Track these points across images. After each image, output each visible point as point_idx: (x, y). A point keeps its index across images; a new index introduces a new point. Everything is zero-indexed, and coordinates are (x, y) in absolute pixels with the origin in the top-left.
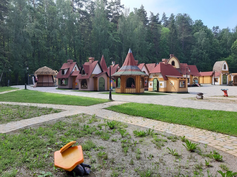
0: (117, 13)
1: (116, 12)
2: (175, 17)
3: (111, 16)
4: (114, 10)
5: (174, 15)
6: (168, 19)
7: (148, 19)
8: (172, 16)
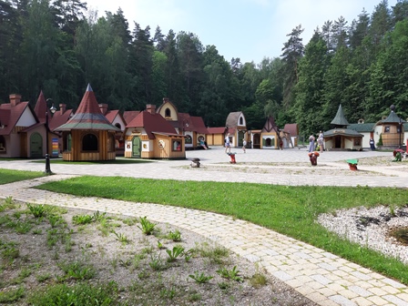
0: (74, 16)
1: (72, 14)
2: (176, 36)
3: (61, 21)
4: (68, 9)
5: (174, 32)
6: (164, 38)
7: (131, 34)
8: (171, 34)
